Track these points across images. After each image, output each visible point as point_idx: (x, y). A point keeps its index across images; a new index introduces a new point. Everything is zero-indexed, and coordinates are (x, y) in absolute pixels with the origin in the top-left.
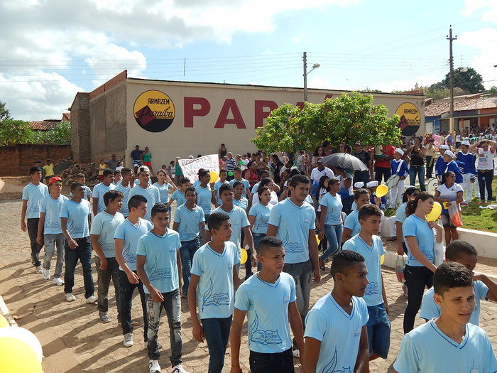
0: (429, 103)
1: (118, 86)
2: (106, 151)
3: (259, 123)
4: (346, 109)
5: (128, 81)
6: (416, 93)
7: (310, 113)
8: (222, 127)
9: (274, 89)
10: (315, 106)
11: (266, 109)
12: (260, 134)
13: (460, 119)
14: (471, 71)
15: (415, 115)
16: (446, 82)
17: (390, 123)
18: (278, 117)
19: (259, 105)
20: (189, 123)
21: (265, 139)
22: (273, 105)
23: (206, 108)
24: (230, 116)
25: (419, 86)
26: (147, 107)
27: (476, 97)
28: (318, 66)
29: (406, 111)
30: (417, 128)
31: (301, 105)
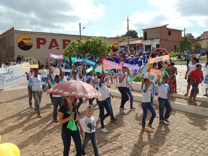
0: (121, 41)
1: (10, 33)
2: (6, 58)
3: (64, 47)
4: (94, 43)
5: (14, 31)
6: (117, 38)
7: (82, 44)
8: (51, 49)
9: (69, 36)
10: (84, 42)
11: (67, 43)
12: (65, 51)
13: (131, 47)
14: (134, 31)
15: (117, 45)
16: (127, 35)
17: (109, 48)
18: (71, 45)
19: (64, 41)
20: (38, 47)
21: (67, 53)
22: (69, 41)
23: (45, 42)
24: (54, 45)
25: (118, 36)
26: (22, 41)
27: (136, 40)
28: (84, 28)
29: (114, 44)
30: (117, 49)
31: (79, 41)
